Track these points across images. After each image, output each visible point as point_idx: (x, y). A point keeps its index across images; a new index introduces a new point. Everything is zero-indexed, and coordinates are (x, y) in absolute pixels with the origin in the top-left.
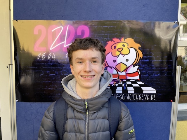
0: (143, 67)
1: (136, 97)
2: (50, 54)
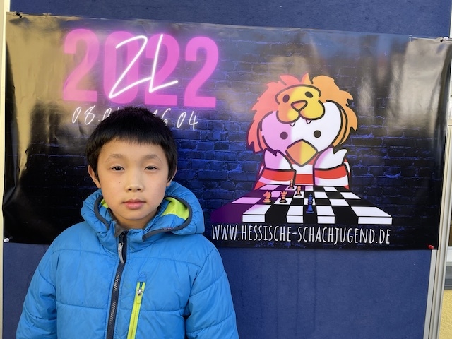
0: (358, 155)
1: (339, 236)
2: (108, 111)
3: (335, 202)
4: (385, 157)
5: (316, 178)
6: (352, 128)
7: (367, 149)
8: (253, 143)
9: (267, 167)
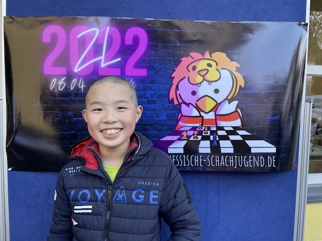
0: (246, 104)
1: (237, 162)
2: (75, 80)
4: (267, 105)
8: (173, 99)
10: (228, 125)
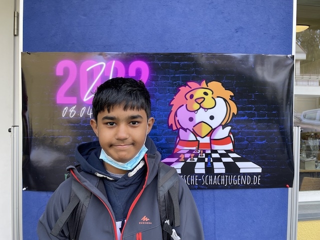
0: (238, 130)
1: (228, 181)
2: (84, 109)
3: (224, 160)
4: (255, 131)
5: (212, 145)
6: (233, 113)
7: (243, 126)
8: (172, 125)
9: (181, 139)
10: (221, 149)
